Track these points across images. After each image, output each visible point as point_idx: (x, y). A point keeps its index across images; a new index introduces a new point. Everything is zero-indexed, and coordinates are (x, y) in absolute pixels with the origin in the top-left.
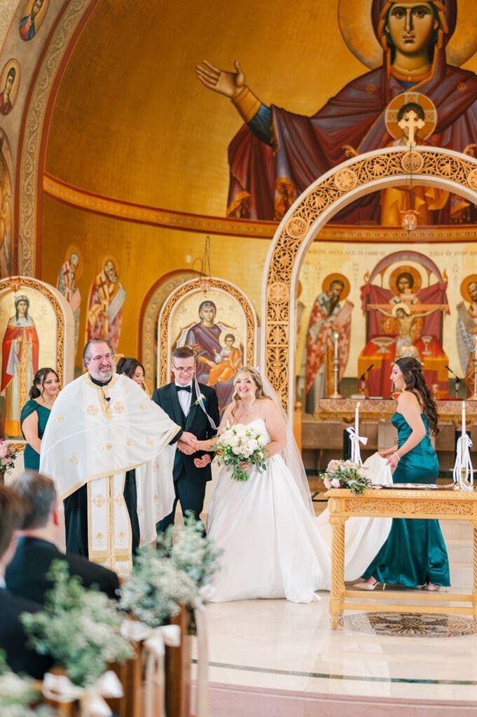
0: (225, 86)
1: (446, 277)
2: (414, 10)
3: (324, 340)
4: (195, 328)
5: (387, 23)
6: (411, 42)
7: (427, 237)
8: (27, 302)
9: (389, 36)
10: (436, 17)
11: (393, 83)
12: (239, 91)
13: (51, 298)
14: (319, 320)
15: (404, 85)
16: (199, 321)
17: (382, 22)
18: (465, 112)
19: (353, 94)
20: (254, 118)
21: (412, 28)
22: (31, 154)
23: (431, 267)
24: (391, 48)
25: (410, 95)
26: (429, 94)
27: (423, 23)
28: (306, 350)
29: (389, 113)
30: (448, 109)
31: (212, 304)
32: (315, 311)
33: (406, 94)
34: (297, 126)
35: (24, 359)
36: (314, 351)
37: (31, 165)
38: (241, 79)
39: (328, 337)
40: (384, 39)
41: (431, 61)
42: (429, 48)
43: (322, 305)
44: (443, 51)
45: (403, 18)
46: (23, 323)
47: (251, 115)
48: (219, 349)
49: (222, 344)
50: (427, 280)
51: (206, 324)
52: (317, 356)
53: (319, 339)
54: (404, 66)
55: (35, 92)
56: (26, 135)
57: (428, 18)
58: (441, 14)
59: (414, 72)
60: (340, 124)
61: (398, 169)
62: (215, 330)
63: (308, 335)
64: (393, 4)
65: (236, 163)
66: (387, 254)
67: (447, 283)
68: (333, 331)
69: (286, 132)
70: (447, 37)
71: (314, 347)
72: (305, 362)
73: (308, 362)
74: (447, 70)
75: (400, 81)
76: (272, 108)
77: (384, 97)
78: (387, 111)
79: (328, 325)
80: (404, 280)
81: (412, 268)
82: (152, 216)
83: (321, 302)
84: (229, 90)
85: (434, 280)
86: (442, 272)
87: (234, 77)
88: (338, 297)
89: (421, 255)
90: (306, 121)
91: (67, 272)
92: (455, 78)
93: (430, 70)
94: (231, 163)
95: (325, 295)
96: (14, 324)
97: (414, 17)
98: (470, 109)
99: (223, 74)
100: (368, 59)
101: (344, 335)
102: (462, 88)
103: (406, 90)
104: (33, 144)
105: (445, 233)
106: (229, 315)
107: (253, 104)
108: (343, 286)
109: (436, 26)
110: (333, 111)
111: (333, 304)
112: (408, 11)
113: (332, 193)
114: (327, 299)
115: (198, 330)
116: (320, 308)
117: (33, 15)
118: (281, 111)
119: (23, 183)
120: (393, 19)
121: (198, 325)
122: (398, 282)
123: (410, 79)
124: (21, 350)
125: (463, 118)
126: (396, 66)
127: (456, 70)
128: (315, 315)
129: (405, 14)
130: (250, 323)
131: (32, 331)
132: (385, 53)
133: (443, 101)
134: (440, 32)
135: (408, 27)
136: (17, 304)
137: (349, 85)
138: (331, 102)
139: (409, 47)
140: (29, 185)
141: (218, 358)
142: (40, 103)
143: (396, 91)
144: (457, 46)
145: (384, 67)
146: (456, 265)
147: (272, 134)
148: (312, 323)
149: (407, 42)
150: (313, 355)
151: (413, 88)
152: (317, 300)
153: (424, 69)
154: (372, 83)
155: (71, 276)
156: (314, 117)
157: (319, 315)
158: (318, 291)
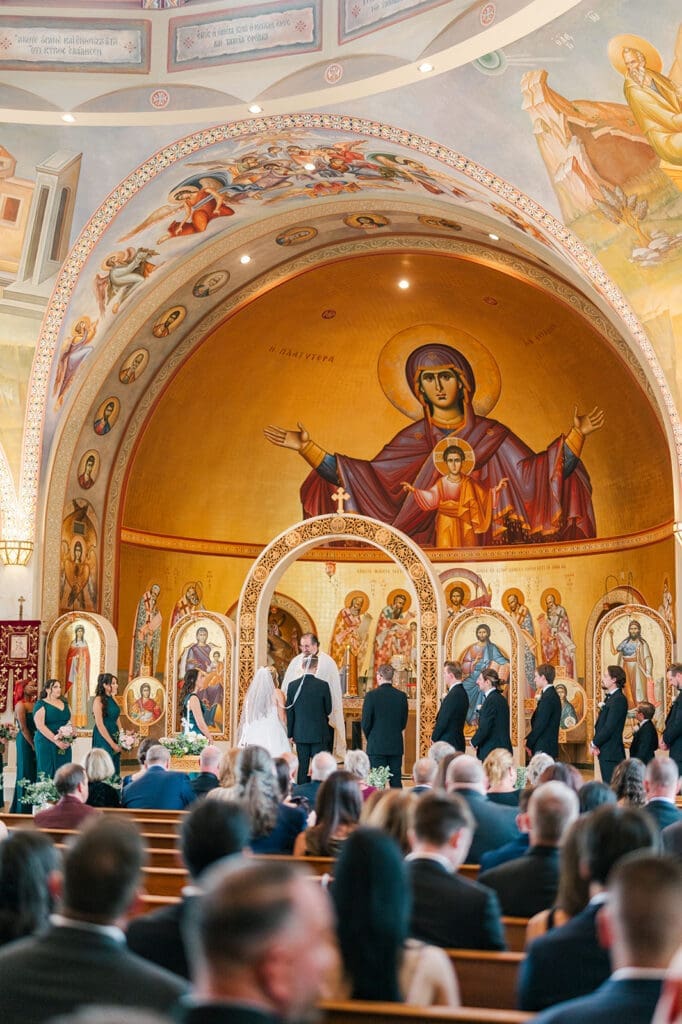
0: (292, 442)
1: (490, 590)
2: (440, 375)
3: (389, 646)
4: (193, 647)
5: (421, 385)
6: (444, 398)
7: (475, 556)
8: (83, 629)
9: (425, 395)
10: (458, 379)
11: (435, 431)
12: (305, 445)
13: (97, 627)
14: (384, 629)
15: (445, 432)
16: (196, 642)
17: (417, 385)
18: (495, 452)
19: (403, 441)
20: (321, 465)
21: (442, 388)
22: (113, 515)
23: (478, 582)
24: (429, 404)
25: (451, 440)
26: (466, 438)
27: (450, 384)
28: (373, 656)
29: (436, 456)
30: (482, 450)
31: (205, 630)
32: (381, 621)
33: (447, 439)
34: (360, 469)
35: (80, 671)
36: (381, 656)
37: (112, 522)
38: (305, 436)
39: (392, 643)
40: (421, 397)
41: (462, 412)
42: (459, 403)
43: (387, 617)
44: (470, 405)
45: (433, 381)
46: (80, 644)
47: (318, 463)
48: (210, 663)
49: (212, 659)
50: (474, 594)
51: (201, 644)
52: (383, 660)
53: (385, 646)
54: (441, 417)
55: (116, 468)
56: (109, 499)
57: (452, 380)
58: (461, 376)
59: (451, 421)
60: (396, 465)
61: (328, 530)
62: (207, 648)
63: (376, 642)
64: (422, 371)
65: (308, 502)
66: (442, 571)
67: (491, 596)
68: (397, 638)
69: (350, 474)
70: (471, 394)
71: (381, 652)
72: (372, 665)
73: (376, 665)
74: (476, 420)
75: (441, 429)
76: (336, 456)
77: (430, 443)
78: (434, 453)
79: (392, 633)
80: (456, 593)
81: (462, 583)
82: (233, 549)
83: (386, 613)
84: (296, 445)
85: (481, 593)
86: (487, 586)
87: (299, 435)
88: (401, 609)
89: (470, 572)
90: (367, 464)
91: (148, 599)
92: (483, 426)
93: (463, 418)
94: (303, 502)
95: (389, 608)
96: (74, 645)
97: (442, 380)
98: (499, 450)
99: (288, 434)
100: (411, 414)
101: (406, 641)
102: (491, 433)
103: (447, 436)
104: (114, 507)
105: (489, 553)
106: (216, 638)
107: (319, 454)
108: (405, 599)
109: (460, 386)
110: (389, 455)
111: (397, 616)
112: (436, 376)
113: (284, 548)
114: (391, 611)
115: (196, 649)
116: (385, 619)
117: (106, 419)
118: (344, 458)
119: (107, 536)
120: (425, 382)
121: (195, 645)
122: (451, 596)
123: (448, 427)
124: (78, 664)
125: (495, 457)
126: (434, 417)
127: (483, 419)
128: (381, 625)
129: (434, 378)
130: (229, 644)
131: (86, 650)
132: (424, 408)
133: (478, 442)
134: (465, 390)
135: (439, 388)
136: (76, 632)
137: (400, 434)
138: (386, 448)
139: (443, 402)
140: (111, 538)
141: (209, 669)
142: (119, 475)
143: (438, 436)
144: (480, 401)
145: (426, 419)
146: (498, 581)
147: (338, 476)
148: (378, 631)
149: (440, 399)
150: (380, 659)
151: (453, 434)
152: (383, 612)
153: (458, 419)
154: (418, 432)
155: (152, 602)
156: (372, 461)
157: (384, 624)
158: (383, 604)
